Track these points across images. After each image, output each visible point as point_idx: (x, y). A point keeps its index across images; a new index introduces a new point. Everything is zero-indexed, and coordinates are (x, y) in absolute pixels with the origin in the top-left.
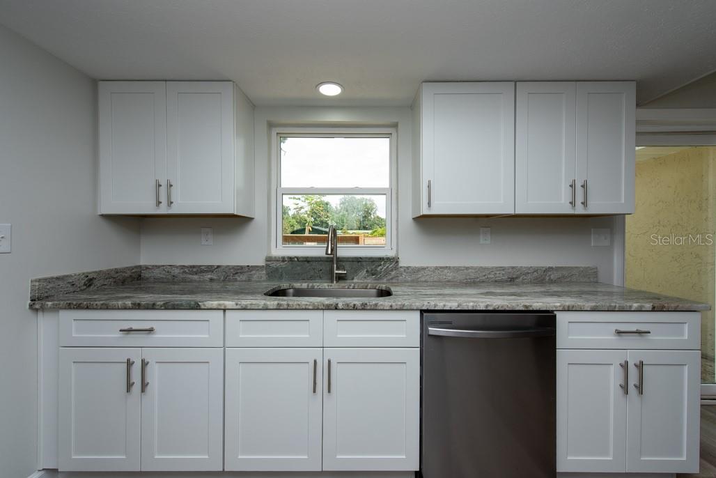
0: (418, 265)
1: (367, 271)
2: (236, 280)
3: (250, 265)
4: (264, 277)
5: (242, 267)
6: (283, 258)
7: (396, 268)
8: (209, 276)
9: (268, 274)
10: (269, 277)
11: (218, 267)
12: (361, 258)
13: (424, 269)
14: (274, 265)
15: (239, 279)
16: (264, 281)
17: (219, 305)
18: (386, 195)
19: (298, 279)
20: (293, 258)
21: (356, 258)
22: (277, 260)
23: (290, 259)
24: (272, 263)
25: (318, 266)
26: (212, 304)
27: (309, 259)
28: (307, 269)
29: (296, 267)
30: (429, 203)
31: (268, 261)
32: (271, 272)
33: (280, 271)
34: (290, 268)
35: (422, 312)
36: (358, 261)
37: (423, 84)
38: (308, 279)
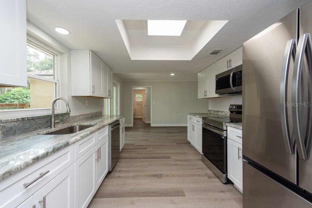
0: (75, 115)
1: (60, 120)
6: (18, 119)
7: (69, 117)
9: (3, 133)
10: (4, 135)
13: (76, 116)
14: (9, 125)
17: (76, 139)
18: (56, 83)
19: (27, 132)
20: (25, 118)
21: (57, 114)
22: (12, 121)
23: (23, 119)
24: (7, 124)
25: (38, 121)
26: (73, 140)
27: (34, 118)
28: (33, 124)
29: (26, 124)
30: (93, 92)
31: (4, 123)
32: (7, 131)
33: (14, 129)
34: (21, 125)
35: (109, 125)
36: (57, 116)
37: (90, 51)
38: (33, 130)
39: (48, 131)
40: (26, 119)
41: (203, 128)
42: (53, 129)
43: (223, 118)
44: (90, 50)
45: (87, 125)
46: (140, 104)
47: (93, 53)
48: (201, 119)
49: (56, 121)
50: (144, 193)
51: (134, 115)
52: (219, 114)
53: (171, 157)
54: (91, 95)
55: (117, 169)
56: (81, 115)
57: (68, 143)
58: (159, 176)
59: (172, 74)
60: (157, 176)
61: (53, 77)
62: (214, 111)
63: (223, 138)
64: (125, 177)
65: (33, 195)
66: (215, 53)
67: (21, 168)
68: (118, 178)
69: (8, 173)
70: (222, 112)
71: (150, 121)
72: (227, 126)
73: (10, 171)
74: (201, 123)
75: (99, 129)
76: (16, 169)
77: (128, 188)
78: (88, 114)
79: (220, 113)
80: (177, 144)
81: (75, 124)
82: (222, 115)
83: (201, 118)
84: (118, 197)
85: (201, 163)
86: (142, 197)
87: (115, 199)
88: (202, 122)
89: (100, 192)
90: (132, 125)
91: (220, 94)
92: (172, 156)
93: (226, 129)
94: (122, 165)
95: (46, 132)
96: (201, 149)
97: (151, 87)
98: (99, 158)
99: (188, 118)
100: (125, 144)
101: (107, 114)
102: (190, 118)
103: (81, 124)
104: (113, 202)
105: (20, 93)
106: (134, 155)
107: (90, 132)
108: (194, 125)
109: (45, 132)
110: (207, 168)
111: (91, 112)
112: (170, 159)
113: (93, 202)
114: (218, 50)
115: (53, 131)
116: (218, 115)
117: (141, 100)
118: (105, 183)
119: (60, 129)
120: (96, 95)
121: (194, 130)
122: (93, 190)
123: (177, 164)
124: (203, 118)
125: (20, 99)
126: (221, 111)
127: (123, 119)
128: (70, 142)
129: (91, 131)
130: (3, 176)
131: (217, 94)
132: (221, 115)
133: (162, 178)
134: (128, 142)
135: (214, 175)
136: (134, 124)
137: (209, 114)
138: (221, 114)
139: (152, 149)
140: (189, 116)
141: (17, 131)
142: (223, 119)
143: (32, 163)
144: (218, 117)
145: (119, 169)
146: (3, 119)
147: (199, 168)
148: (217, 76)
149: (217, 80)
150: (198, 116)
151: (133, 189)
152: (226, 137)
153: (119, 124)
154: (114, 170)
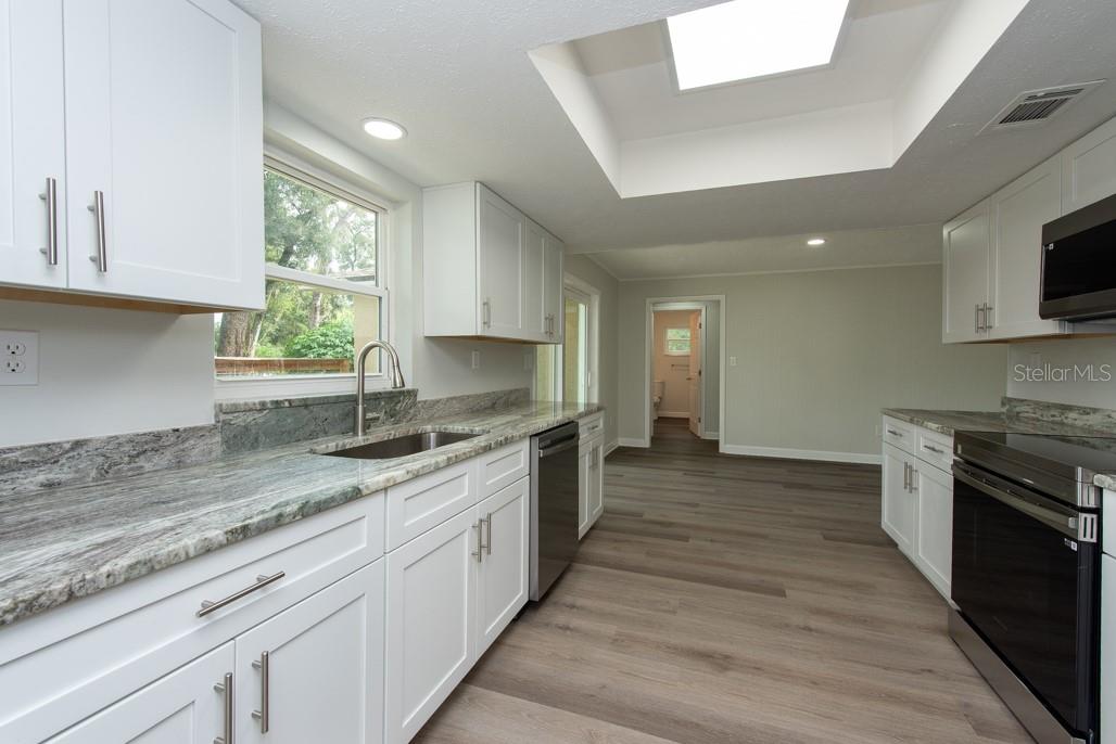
1: (386, 412)
2: (140, 472)
3: (181, 426)
4: (218, 450)
5: (158, 436)
6: (263, 404)
8: (41, 478)
9: (226, 442)
10: (228, 448)
11: (78, 444)
12: (380, 393)
14: (240, 420)
15: (148, 466)
16: (216, 460)
17: (388, 480)
18: (380, 298)
19: (289, 442)
20: (282, 402)
21: (375, 394)
22: (248, 409)
23: (277, 404)
24: (237, 417)
25: (321, 413)
26: (378, 482)
27: (309, 403)
28: (305, 420)
29: (285, 420)
30: (486, 323)
31: (227, 413)
32: (235, 436)
33: (254, 431)
34: (273, 422)
35: (531, 437)
36: (376, 398)
37: (478, 185)
38: (306, 439)
39: (341, 443)
40: (287, 404)
41: (957, 483)
42: (360, 440)
43: (1097, 442)
44: (476, 182)
45: (460, 432)
46: (679, 364)
47: (489, 189)
48: (950, 441)
49: (370, 415)
50: (644, 714)
51: (657, 406)
52: (1069, 421)
53: (787, 592)
54: (479, 334)
55: (563, 595)
56: (454, 398)
57: (359, 489)
58: (720, 662)
59: (816, 242)
60: (711, 656)
61: (373, 282)
62: (1037, 403)
63: (1074, 546)
64: (586, 635)
65: (232, 642)
66: (1035, 110)
67: (187, 554)
68: (560, 631)
69: (145, 563)
70: (1086, 411)
71: (718, 431)
72: (1100, 491)
73: (150, 560)
74: (949, 458)
75: (488, 449)
76: (169, 555)
77: (586, 679)
78: (479, 396)
79: (1072, 415)
80: (826, 538)
81: (429, 428)
82: (1089, 429)
83: (950, 435)
84: (548, 704)
85: (944, 646)
86: (635, 728)
87: (535, 707)
88: (955, 452)
89: (494, 665)
90: (645, 443)
91: (1070, 321)
92: (793, 589)
93: (1092, 504)
94: (582, 587)
95: (337, 446)
96: (949, 583)
97: (722, 298)
98: (483, 549)
99: (886, 435)
100: (606, 510)
101: (551, 398)
102: (894, 433)
103: (445, 429)
104: (529, 716)
105: (338, 330)
106: (632, 555)
107: (449, 459)
108: (915, 463)
109: (332, 447)
110: (975, 680)
111: (490, 391)
112: (781, 599)
113: (465, 697)
114: (1046, 95)
115: (358, 445)
116: (1062, 424)
117: (686, 350)
118: (511, 640)
119: (379, 440)
120: (499, 330)
121: (910, 486)
122: (461, 657)
123: (813, 627)
124: (960, 438)
125: (338, 346)
126: (1079, 408)
127: (599, 419)
128: (367, 487)
129: (450, 455)
130: (127, 571)
131: (1050, 321)
132: (1082, 428)
133: (731, 674)
134: (616, 503)
135: (1010, 722)
136: (653, 440)
137: (1009, 417)
138: (1079, 423)
139: (708, 544)
140: (888, 423)
141: (262, 438)
142: (1094, 447)
143: (225, 542)
144: (1064, 439)
145: (569, 599)
146: (224, 403)
147: (930, 671)
148: (1047, 228)
149: (1051, 246)
150: (934, 426)
151: (604, 687)
152: (1097, 549)
153: (574, 436)
154: (553, 598)
